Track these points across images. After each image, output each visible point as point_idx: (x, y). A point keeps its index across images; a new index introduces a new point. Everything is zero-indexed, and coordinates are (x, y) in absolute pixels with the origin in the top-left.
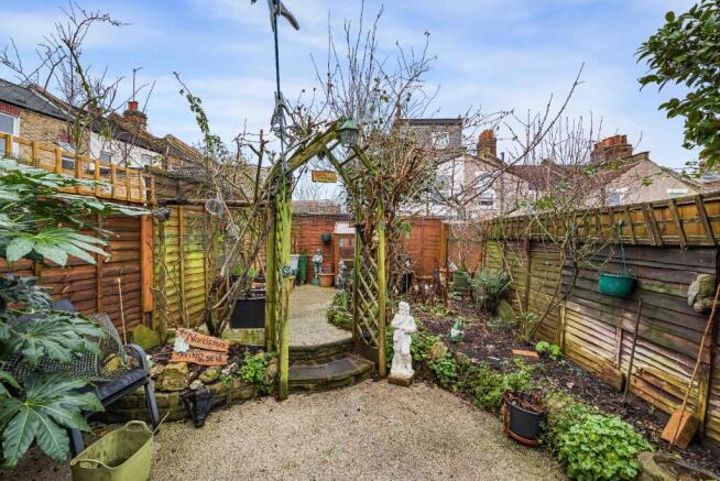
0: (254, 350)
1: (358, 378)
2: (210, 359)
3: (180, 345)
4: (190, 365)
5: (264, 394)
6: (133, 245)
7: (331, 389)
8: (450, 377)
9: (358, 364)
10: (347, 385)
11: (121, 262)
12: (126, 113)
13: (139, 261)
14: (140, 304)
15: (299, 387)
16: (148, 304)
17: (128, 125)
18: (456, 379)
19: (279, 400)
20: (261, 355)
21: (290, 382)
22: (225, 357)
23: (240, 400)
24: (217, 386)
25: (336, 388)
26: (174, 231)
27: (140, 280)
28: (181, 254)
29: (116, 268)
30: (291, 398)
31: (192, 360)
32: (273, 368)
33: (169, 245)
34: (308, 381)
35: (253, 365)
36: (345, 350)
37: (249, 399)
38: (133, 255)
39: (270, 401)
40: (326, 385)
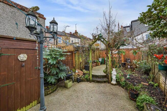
0: (87, 74)
1: (105, 82)
2: (80, 74)
3: (77, 72)
4: (78, 75)
5: (88, 81)
6: (72, 57)
7: (99, 83)
8: (123, 85)
9: (105, 79)
10: (102, 83)
11: (71, 60)
12: (75, 33)
13: (73, 59)
14: (73, 66)
15: (93, 81)
16: (74, 66)
17: (75, 35)
18: (125, 86)
19: (90, 82)
20: (88, 75)
21: (92, 80)
22: (82, 74)
23: (84, 81)
24: (81, 78)
25: (100, 83)
26: (77, 55)
27: (73, 62)
28: (79, 58)
29: (70, 60)
30: (92, 83)
31: (78, 74)
32: (89, 77)
33: (77, 57)
34: (95, 81)
35: (86, 76)
36: (104, 77)
37: (86, 81)
38: (72, 58)
39: (89, 82)
40: (98, 82)
